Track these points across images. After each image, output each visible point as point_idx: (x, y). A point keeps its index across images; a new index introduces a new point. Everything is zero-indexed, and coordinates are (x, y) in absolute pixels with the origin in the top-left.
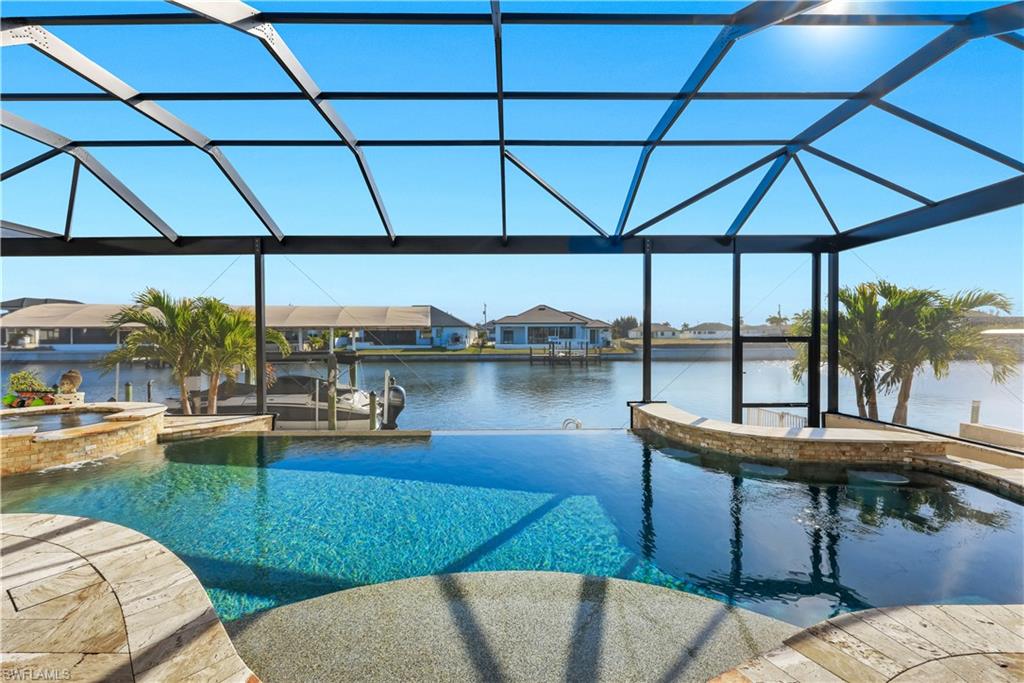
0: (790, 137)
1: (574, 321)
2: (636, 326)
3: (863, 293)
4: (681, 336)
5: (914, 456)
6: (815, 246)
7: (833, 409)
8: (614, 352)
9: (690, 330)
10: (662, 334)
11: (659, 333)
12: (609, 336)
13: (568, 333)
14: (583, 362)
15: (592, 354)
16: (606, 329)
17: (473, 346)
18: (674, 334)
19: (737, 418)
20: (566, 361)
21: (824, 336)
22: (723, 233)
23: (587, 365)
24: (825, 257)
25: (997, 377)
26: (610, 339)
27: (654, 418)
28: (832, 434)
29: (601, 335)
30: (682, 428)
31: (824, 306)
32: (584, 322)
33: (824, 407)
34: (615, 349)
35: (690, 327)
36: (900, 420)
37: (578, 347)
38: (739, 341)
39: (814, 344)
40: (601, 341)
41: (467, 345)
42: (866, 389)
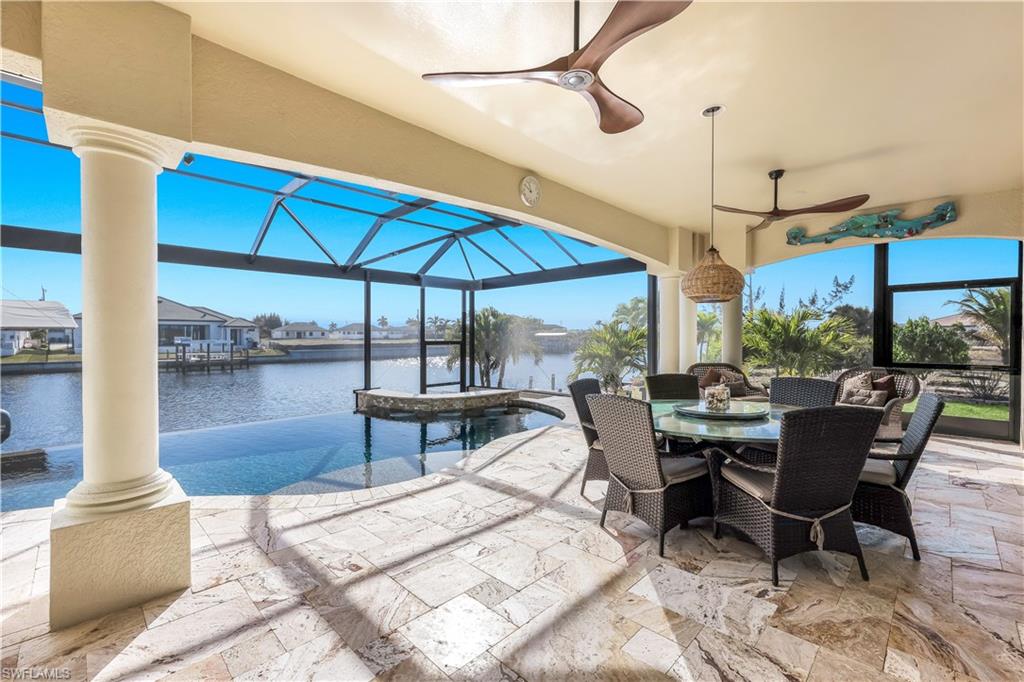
0: (457, 229)
1: (207, 318)
2: (281, 326)
3: (484, 315)
4: (331, 336)
5: (508, 399)
6: (463, 285)
7: (472, 384)
8: (262, 354)
9: (339, 330)
10: (311, 334)
11: (308, 334)
12: (255, 336)
13: (201, 332)
14: (224, 366)
15: (237, 356)
16: (251, 329)
17: (24, 351)
18: (323, 334)
19: (423, 391)
20: (203, 367)
21: (468, 340)
22: (415, 273)
23: (232, 369)
24: (468, 293)
25: (537, 362)
26: (257, 340)
27: (380, 397)
28: (472, 394)
29: (246, 336)
30: (402, 400)
31: (468, 323)
32: (222, 322)
33: (468, 384)
34: (262, 350)
35: (338, 327)
36: (500, 387)
37: (218, 348)
38: (424, 344)
39: (463, 344)
40: (245, 341)
41: (16, 351)
42: (485, 374)
